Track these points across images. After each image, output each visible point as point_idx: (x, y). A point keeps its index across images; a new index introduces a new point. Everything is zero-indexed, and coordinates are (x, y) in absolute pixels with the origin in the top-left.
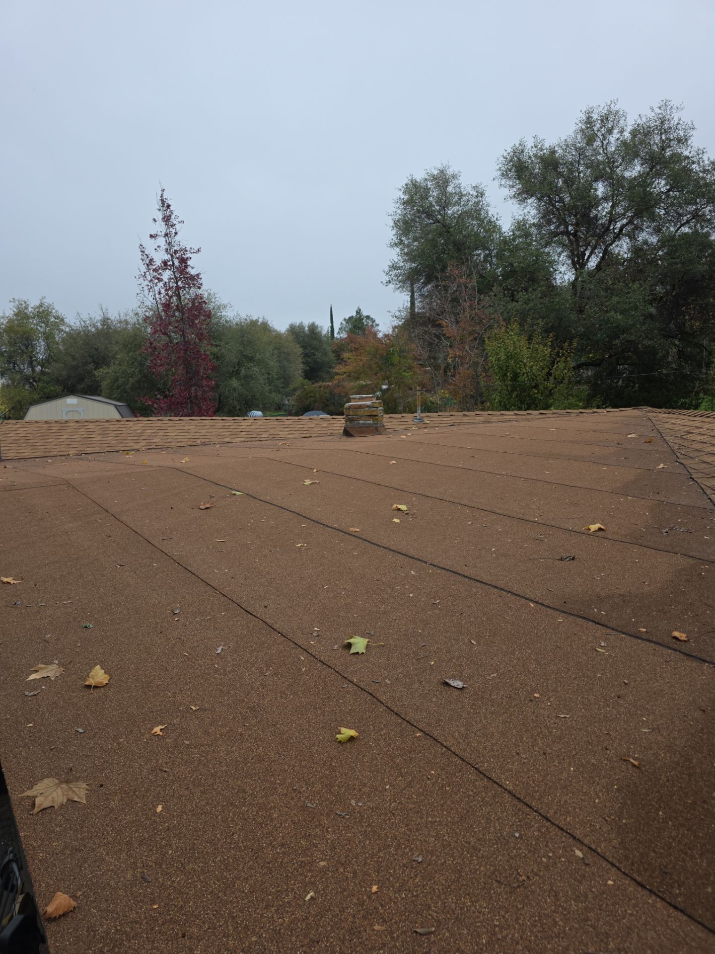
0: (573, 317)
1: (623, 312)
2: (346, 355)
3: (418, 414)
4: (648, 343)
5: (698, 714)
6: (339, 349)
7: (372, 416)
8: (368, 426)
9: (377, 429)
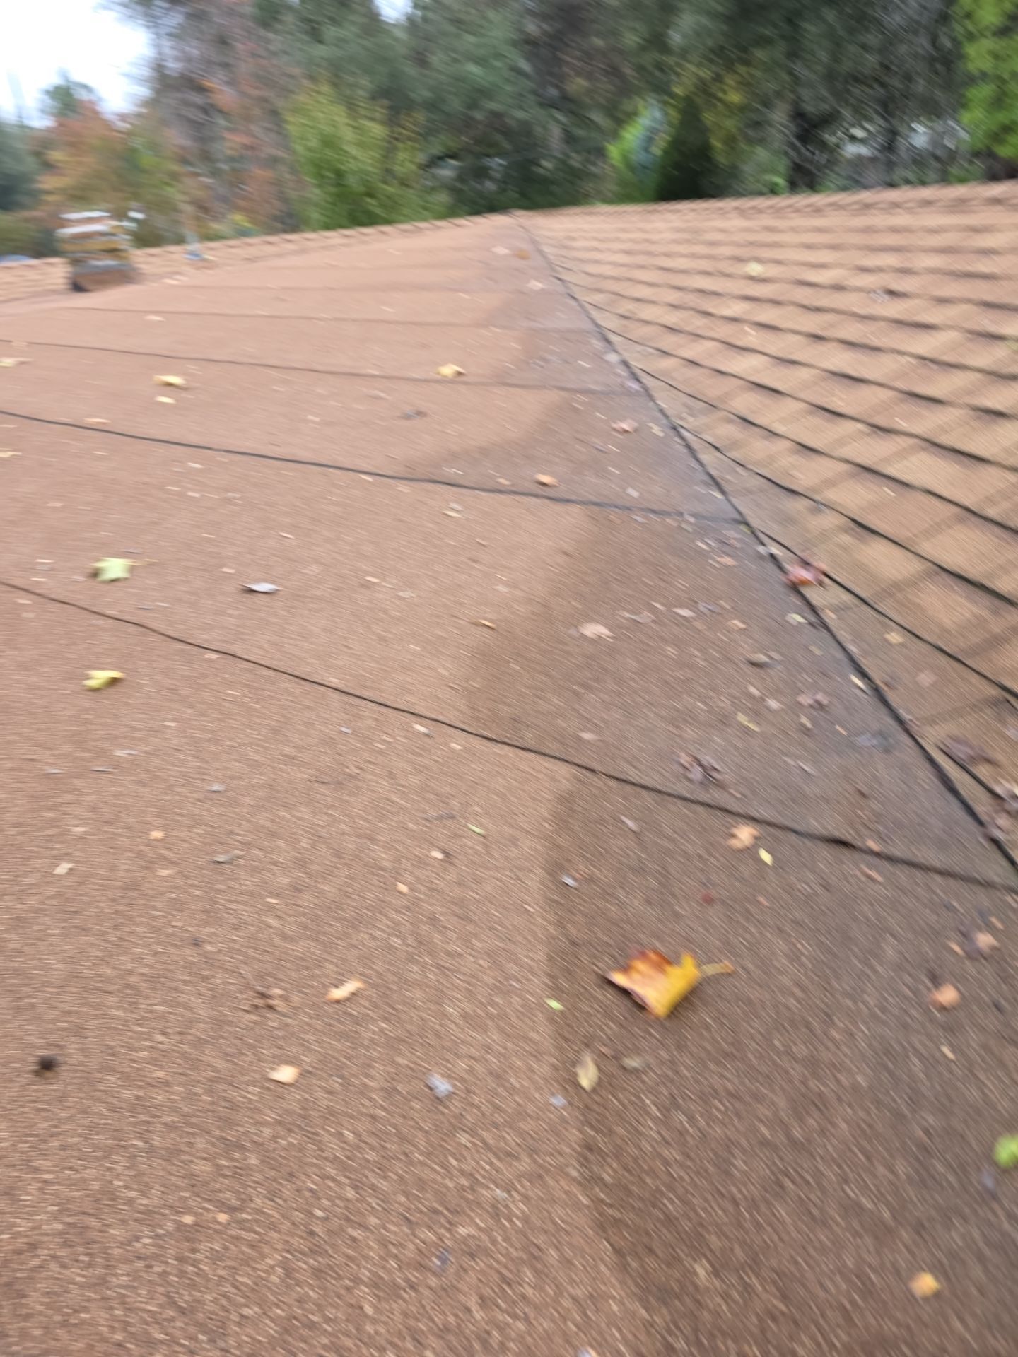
0: (411, 70)
1: (481, 61)
2: (56, 155)
3: (195, 246)
4: (520, 114)
5: (561, 559)
6: (41, 145)
7: (113, 252)
8: (107, 271)
9: (124, 276)
